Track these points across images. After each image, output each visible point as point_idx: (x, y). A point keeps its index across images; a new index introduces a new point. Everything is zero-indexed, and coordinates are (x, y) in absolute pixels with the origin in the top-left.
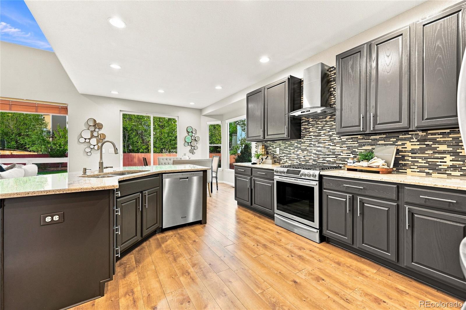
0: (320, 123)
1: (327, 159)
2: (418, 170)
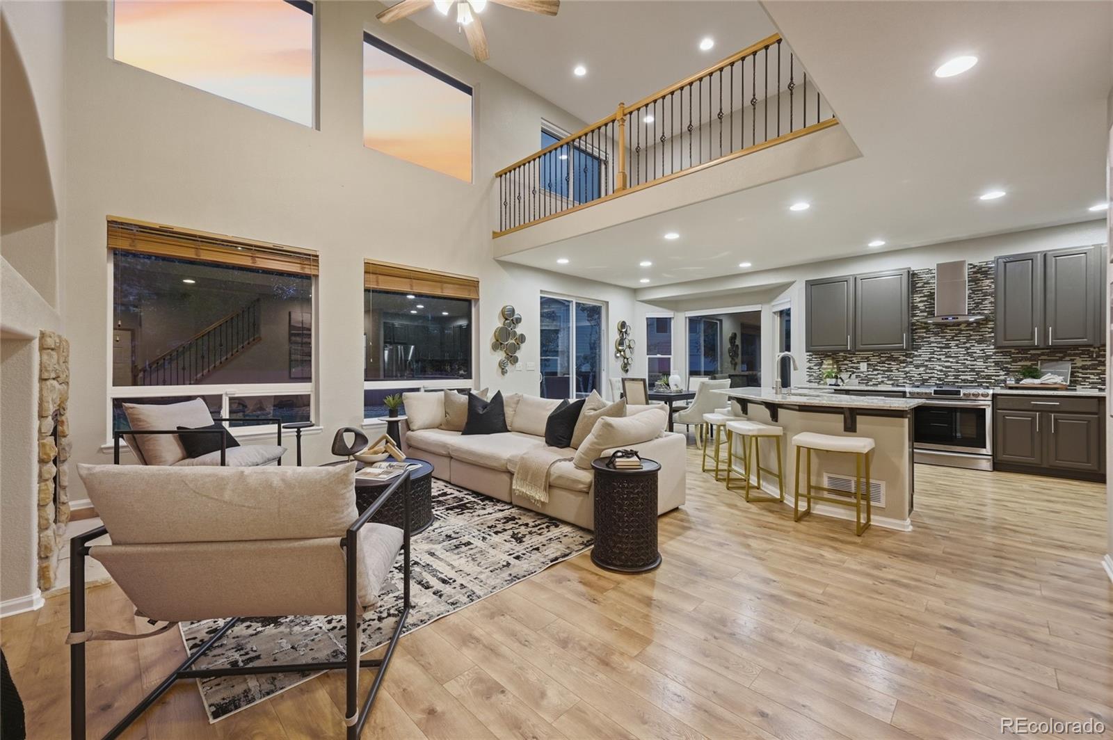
0: (948, 331)
1: (961, 377)
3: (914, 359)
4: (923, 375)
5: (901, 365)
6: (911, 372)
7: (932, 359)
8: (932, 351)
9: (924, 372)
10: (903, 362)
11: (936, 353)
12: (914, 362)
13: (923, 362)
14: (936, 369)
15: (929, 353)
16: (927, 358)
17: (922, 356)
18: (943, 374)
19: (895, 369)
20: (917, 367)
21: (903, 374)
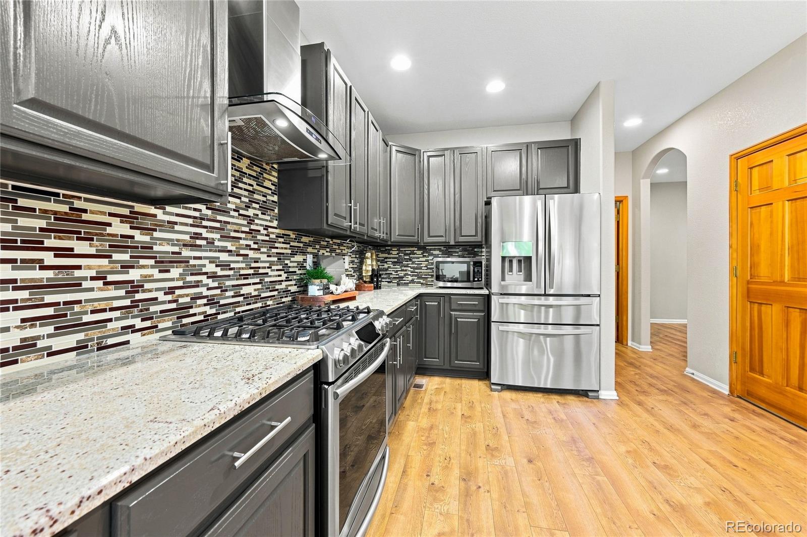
3: (156, 234)
4: (178, 292)
5: (116, 256)
6: (147, 286)
7: (198, 242)
8: (197, 214)
9: (180, 283)
10: (122, 244)
11: (205, 223)
12: (156, 248)
13: (176, 249)
14: (204, 270)
15: (190, 221)
16: (187, 237)
17: (177, 228)
18: (216, 284)
19: (93, 273)
20: (164, 266)
21: (122, 293)
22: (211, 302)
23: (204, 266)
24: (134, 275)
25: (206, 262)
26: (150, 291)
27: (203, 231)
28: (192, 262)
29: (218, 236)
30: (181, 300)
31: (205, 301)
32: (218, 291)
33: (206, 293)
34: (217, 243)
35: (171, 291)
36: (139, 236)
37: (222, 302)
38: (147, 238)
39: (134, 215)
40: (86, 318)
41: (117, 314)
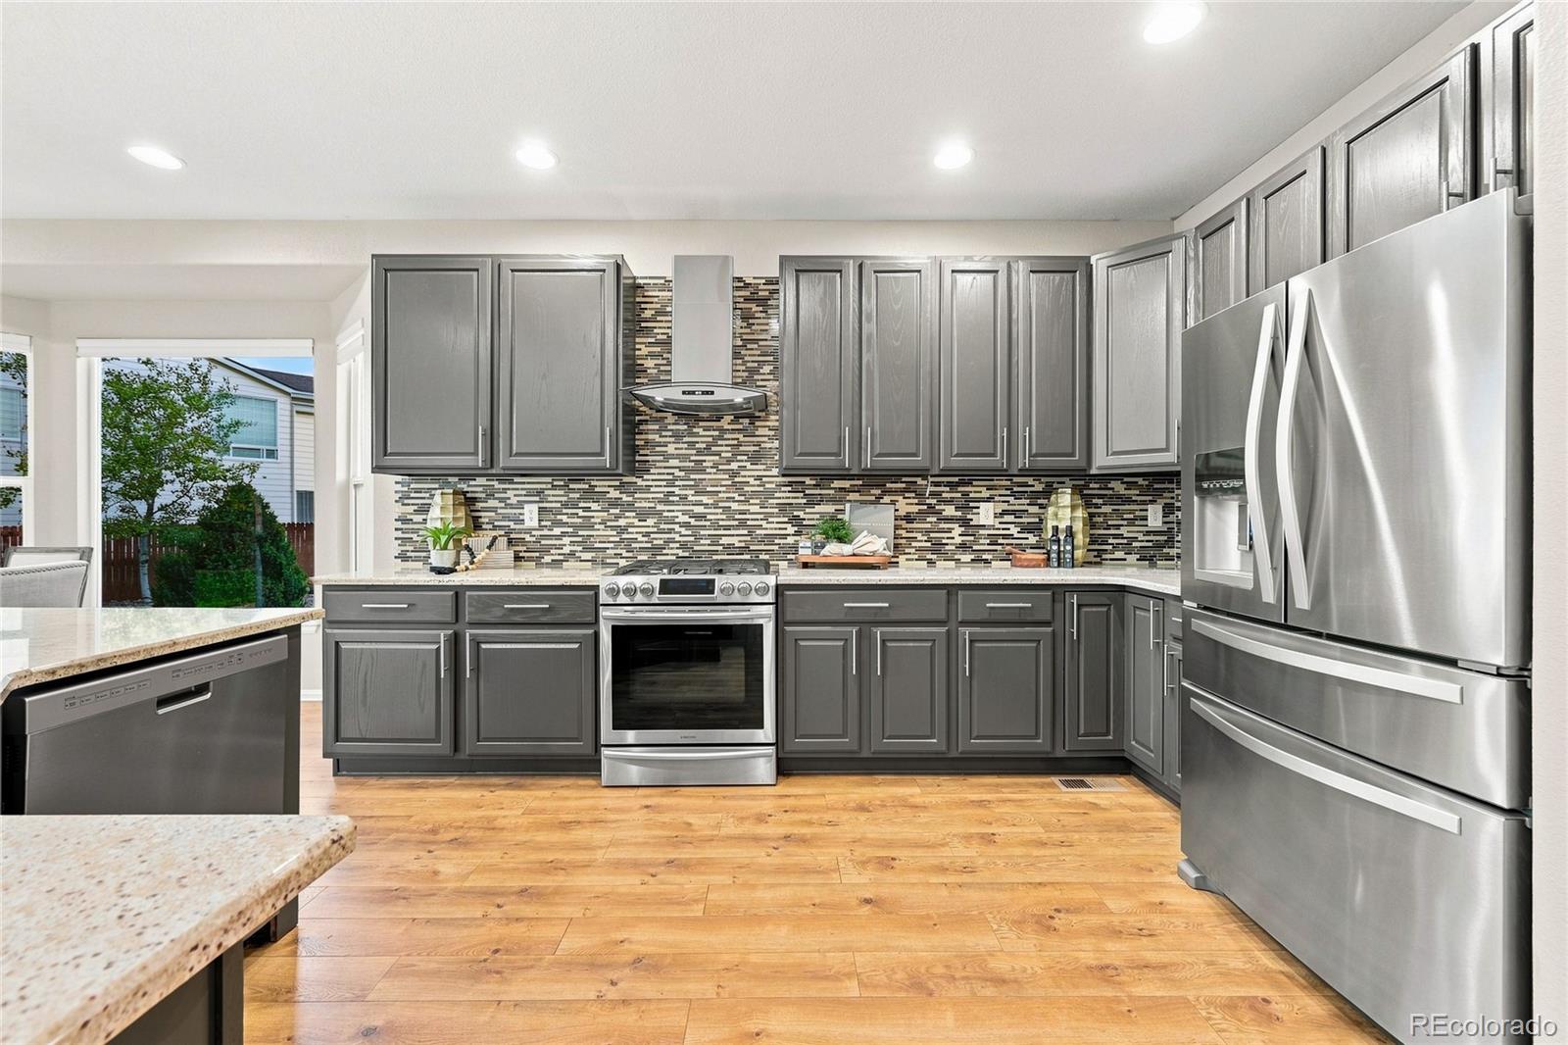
2: (916, 557)
3: (636, 496)
4: (652, 536)
5: (612, 511)
6: (630, 530)
7: (671, 498)
8: (671, 477)
9: (655, 530)
10: (615, 503)
11: (677, 483)
12: (636, 505)
13: (653, 505)
14: (677, 520)
15: (664, 483)
16: (662, 495)
17: (652, 489)
18: (690, 533)
19: (599, 520)
20: (642, 517)
21: (615, 533)
22: (683, 546)
23: (677, 517)
24: (622, 522)
25: (679, 514)
26: (632, 533)
27: (677, 491)
28: (665, 514)
29: (693, 492)
30: (655, 542)
31: (678, 545)
32: (692, 539)
33: (678, 538)
34: (690, 498)
35: (647, 534)
36: (625, 498)
37: (696, 548)
38: (631, 499)
39: (623, 484)
40: (597, 545)
41: (612, 545)
